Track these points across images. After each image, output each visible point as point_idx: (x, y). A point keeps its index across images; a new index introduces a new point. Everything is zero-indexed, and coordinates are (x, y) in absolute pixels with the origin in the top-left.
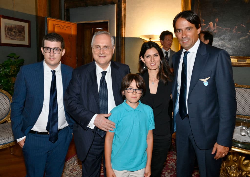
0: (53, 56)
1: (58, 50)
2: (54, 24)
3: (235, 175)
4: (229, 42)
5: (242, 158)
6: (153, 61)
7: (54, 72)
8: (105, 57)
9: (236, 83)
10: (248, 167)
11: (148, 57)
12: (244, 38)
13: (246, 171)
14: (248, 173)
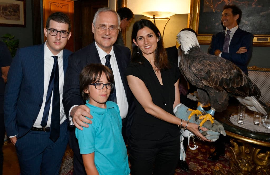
0: (60, 39)
1: (65, 33)
2: (50, 2)
3: (246, 169)
4: (248, 18)
5: (256, 151)
6: (146, 43)
7: (56, 58)
8: (110, 39)
9: (255, 66)
10: (264, 161)
11: (141, 39)
12: (265, 12)
13: (261, 166)
14: (263, 168)
